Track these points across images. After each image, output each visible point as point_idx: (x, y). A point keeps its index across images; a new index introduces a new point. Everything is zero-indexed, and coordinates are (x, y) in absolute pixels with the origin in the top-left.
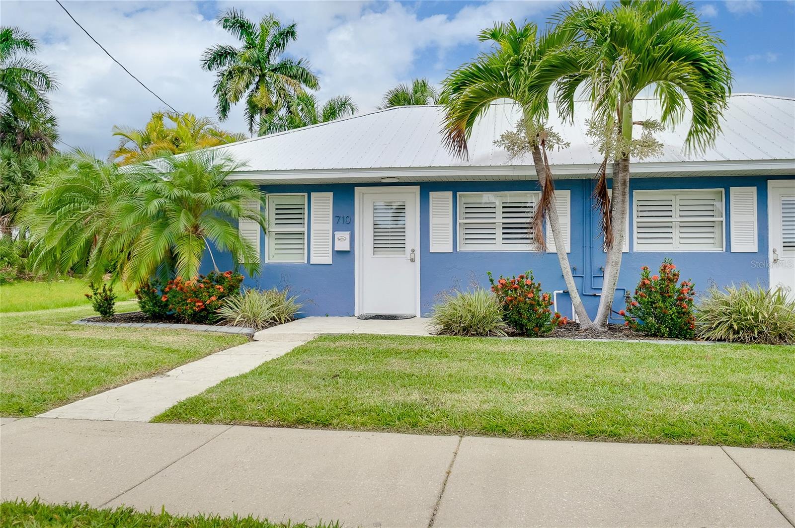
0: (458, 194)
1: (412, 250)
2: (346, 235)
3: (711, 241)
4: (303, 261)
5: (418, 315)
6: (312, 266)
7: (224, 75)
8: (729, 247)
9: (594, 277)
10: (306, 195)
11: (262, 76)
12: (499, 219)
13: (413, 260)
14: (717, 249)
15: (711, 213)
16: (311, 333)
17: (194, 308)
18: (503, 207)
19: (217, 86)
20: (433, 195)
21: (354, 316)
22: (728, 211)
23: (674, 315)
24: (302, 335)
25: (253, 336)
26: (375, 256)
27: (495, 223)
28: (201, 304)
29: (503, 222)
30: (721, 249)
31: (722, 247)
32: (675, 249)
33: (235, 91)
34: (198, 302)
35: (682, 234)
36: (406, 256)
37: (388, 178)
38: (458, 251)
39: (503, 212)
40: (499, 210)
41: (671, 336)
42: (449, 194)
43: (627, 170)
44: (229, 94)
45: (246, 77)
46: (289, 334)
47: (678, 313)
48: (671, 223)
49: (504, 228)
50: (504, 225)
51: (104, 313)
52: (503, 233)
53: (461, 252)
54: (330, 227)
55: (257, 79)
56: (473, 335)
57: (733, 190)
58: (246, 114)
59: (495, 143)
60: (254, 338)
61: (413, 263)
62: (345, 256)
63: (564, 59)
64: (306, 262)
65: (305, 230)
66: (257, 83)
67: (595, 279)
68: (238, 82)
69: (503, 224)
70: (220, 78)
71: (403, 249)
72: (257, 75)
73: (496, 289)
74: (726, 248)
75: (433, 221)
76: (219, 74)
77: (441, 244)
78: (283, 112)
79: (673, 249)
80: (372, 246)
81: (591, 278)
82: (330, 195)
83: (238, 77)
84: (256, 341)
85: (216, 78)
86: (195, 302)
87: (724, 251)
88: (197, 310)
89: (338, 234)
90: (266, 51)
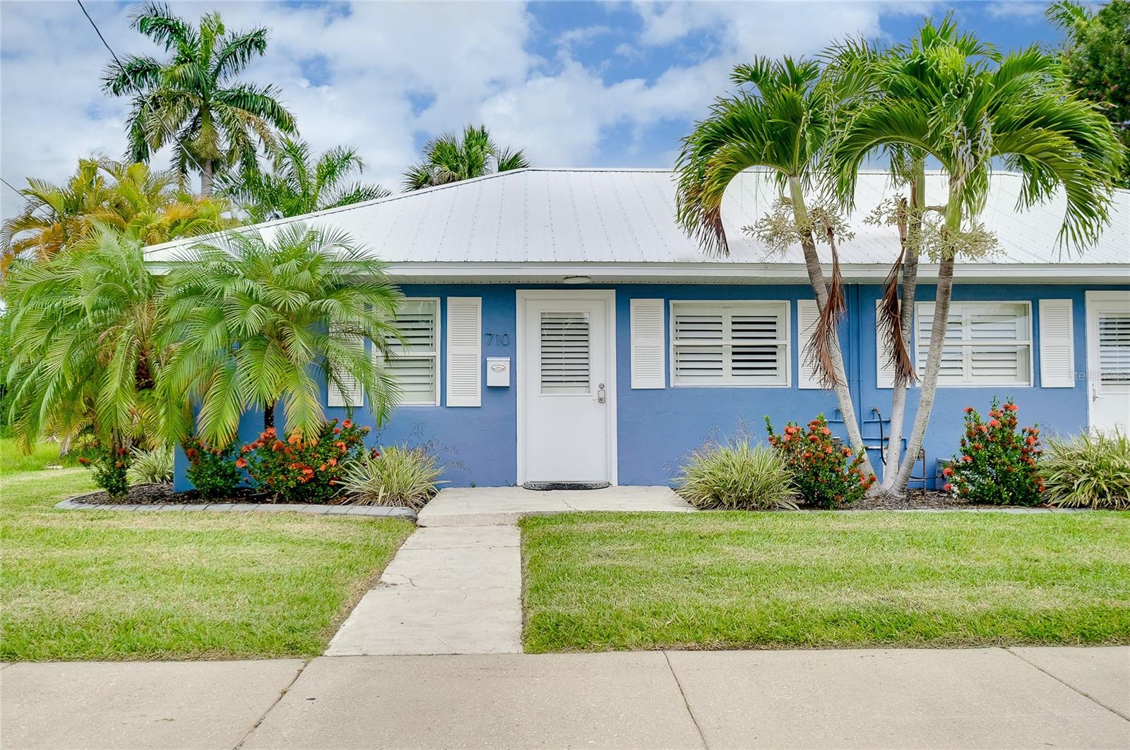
0: (672, 302)
1: (600, 386)
2: (505, 362)
3: (1012, 372)
4: (433, 403)
5: (615, 482)
6: (448, 411)
7: (144, 103)
8: (1037, 380)
9: (865, 422)
10: (438, 300)
11: (205, 109)
12: (727, 340)
13: (601, 400)
14: (1024, 384)
15: (1011, 334)
16: (510, 512)
17: (299, 478)
18: (733, 323)
19: (133, 121)
20: (634, 303)
21: (516, 485)
22: (1037, 331)
23: (1020, 474)
24: (496, 516)
25: (416, 520)
26: (542, 394)
27: (721, 346)
28: (310, 471)
29: (734, 344)
30: (1028, 383)
31: (1029, 381)
32: (966, 384)
33: (160, 129)
34: (306, 468)
35: (975, 362)
36: (590, 394)
37: (577, 277)
38: (672, 386)
39: (733, 331)
40: (727, 326)
41: (1013, 502)
42: (660, 303)
43: (952, 274)
44: (150, 134)
45: (179, 109)
46: (476, 515)
47: (1024, 470)
48: (960, 348)
49: (734, 353)
50: (734, 348)
51: (113, 491)
52: (734, 361)
53: (676, 389)
54: (477, 350)
55: (196, 113)
56: (754, 508)
57: (1043, 303)
58: (173, 168)
59: (745, 230)
60: (419, 522)
61: (603, 405)
62: (501, 395)
63: (879, 117)
64: (438, 404)
65: (438, 353)
66: (195, 119)
67: (866, 425)
68: (166, 116)
69: (733, 346)
70: (137, 109)
71: (586, 384)
72: (196, 107)
73: (776, 442)
74: (1034, 382)
75: (636, 341)
76: (136, 101)
77: (647, 375)
78: (236, 168)
79: (963, 384)
80: (539, 379)
81: (861, 424)
82: (478, 301)
83: (167, 107)
84: (421, 526)
85: (131, 109)
86: (301, 469)
87: (1032, 385)
88: (303, 481)
89: (492, 362)
90: (211, 70)
